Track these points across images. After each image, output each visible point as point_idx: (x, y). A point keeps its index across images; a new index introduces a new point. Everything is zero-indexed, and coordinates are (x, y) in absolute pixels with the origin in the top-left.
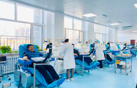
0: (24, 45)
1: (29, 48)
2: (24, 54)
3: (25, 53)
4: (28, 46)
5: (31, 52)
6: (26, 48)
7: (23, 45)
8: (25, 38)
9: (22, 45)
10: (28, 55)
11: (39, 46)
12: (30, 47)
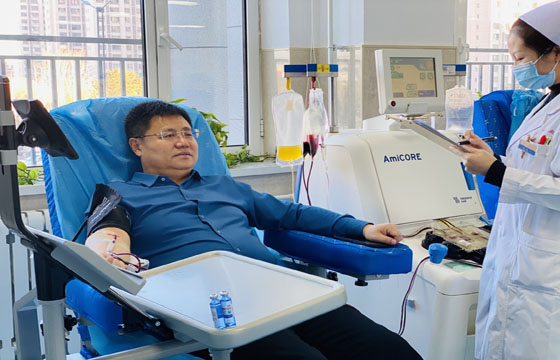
0: (91, 104)
1: (141, 136)
2: (97, 202)
3: (101, 192)
4: (141, 117)
5: (158, 182)
6: (111, 141)
7: (79, 114)
8: (92, 49)
9: (75, 114)
10: (131, 209)
11: (220, 120)
12: (160, 125)
